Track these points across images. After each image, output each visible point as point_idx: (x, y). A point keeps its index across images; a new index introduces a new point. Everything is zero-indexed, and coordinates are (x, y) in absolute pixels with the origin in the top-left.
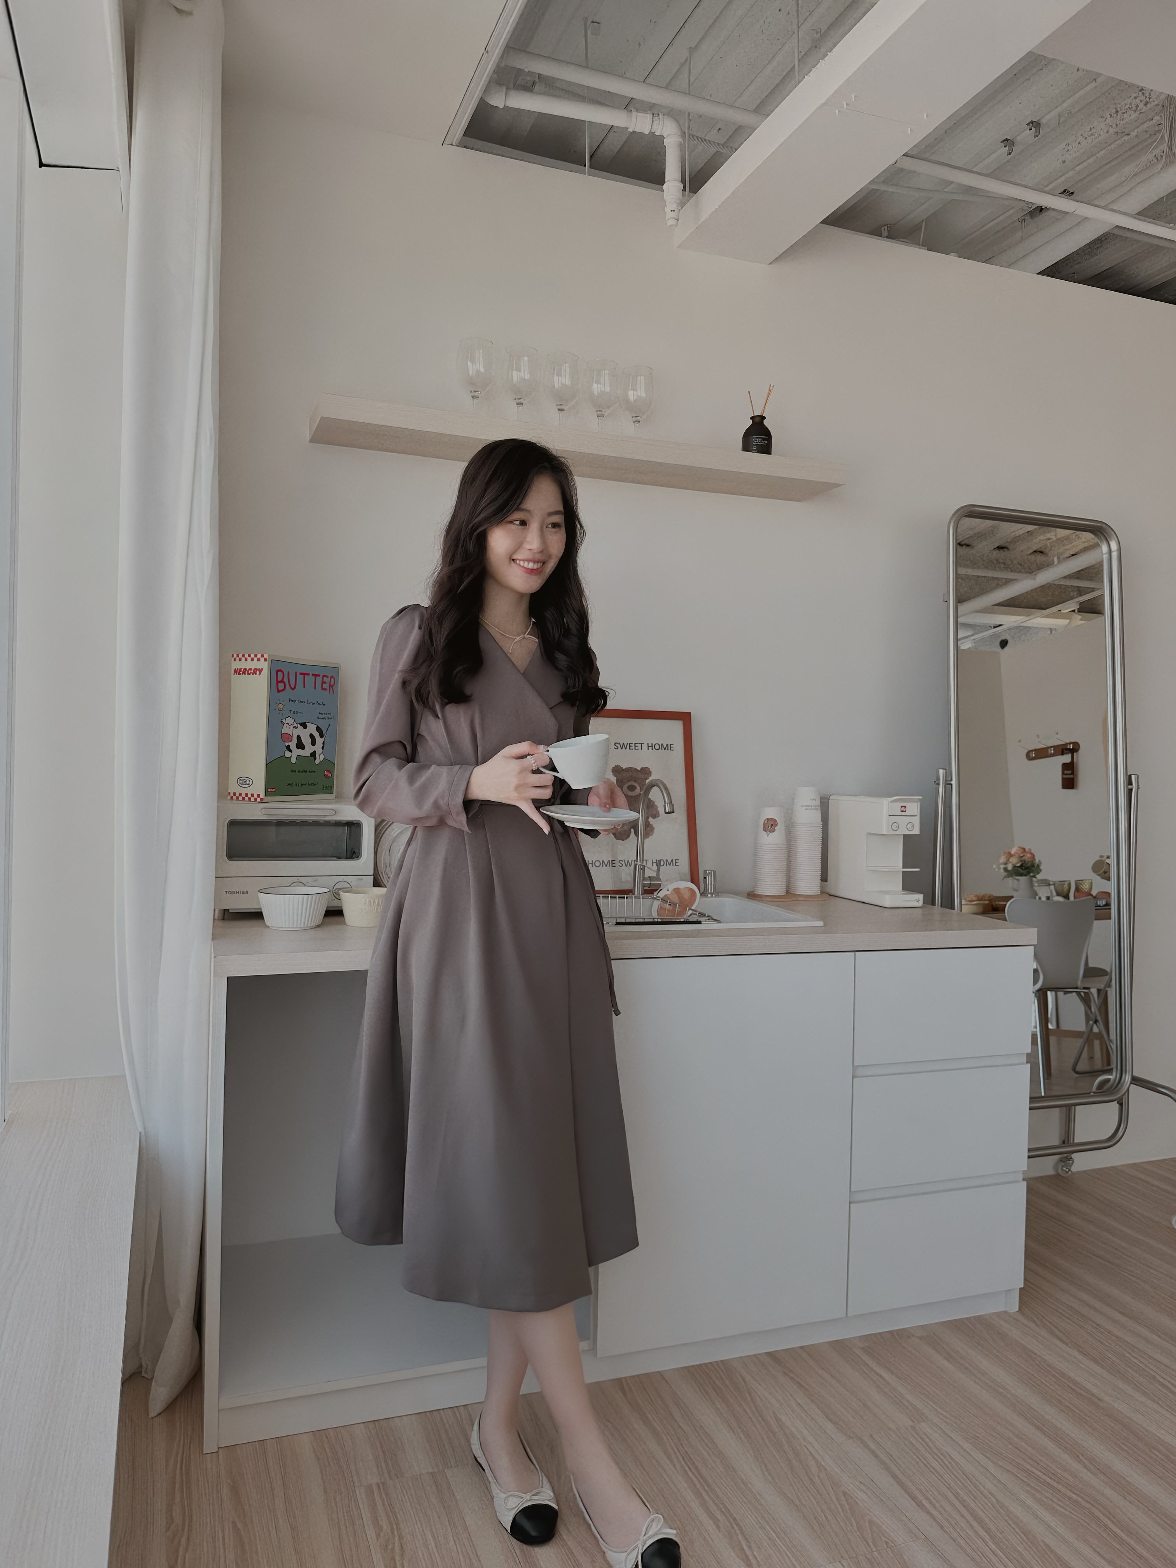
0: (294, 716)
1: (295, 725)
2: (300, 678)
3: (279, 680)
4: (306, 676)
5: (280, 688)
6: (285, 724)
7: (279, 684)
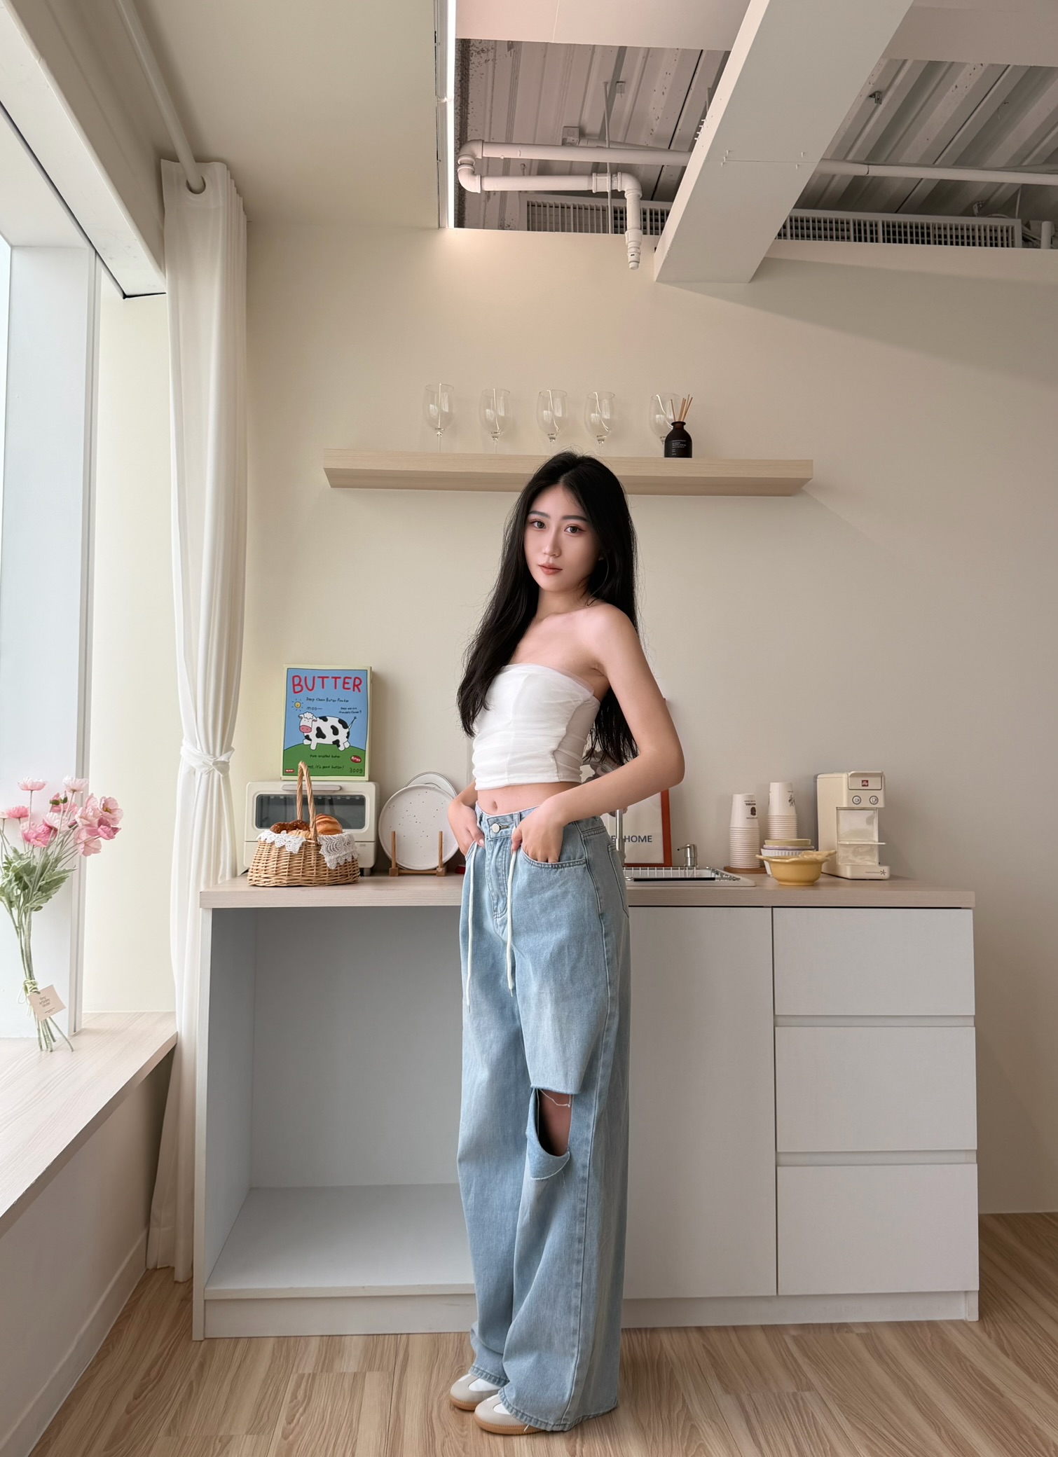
0: (311, 711)
1: (314, 718)
2: (318, 682)
3: (296, 682)
4: (325, 679)
5: (296, 690)
6: (304, 719)
7: (296, 687)
